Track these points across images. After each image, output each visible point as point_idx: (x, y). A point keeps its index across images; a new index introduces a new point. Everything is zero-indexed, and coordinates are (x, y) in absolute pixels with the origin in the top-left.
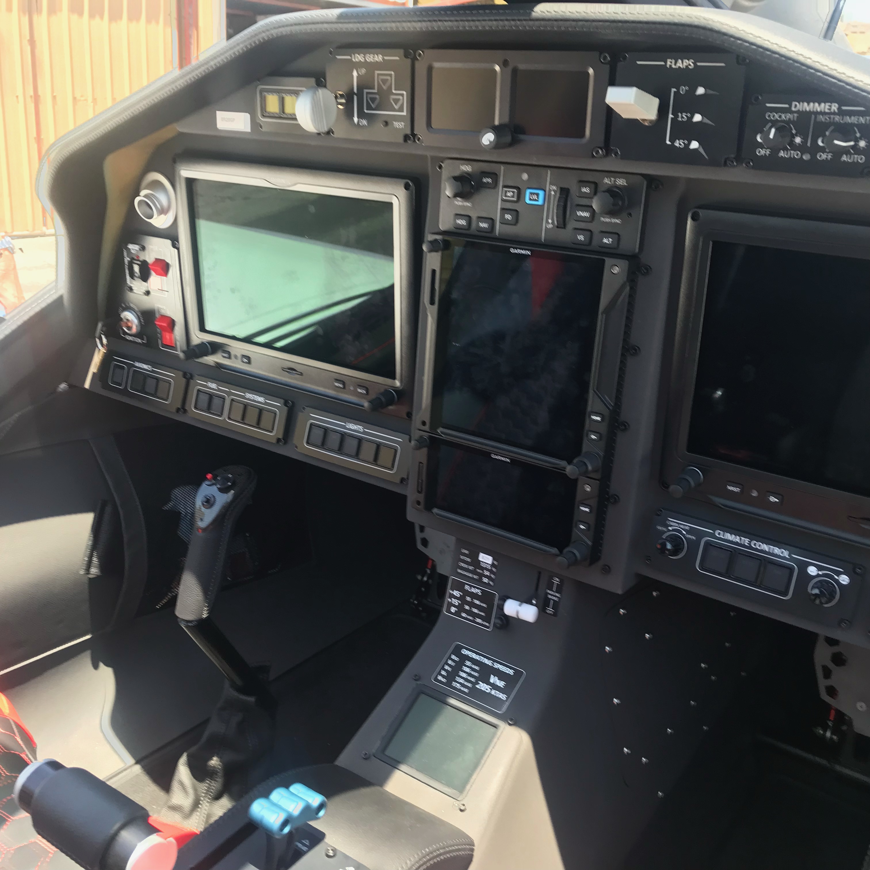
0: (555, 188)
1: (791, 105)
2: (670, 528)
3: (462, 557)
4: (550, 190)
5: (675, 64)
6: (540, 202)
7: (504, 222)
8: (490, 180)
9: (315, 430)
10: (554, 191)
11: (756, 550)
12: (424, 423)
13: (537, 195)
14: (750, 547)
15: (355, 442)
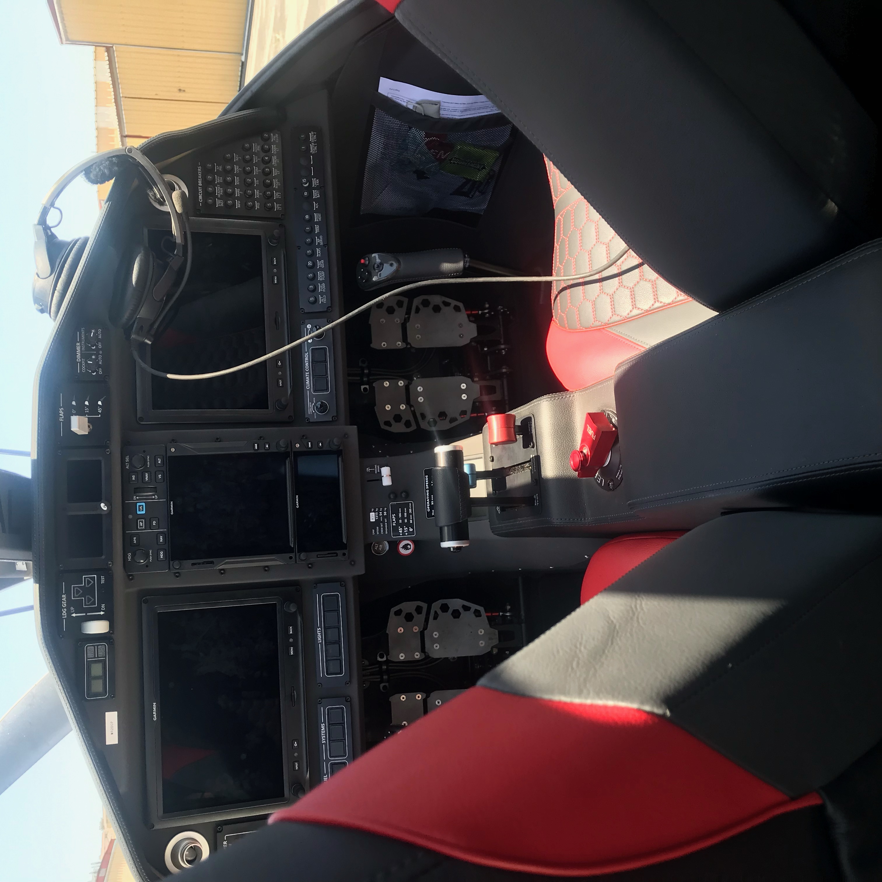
0: (135, 497)
1: (79, 362)
2: (314, 412)
3: (378, 533)
4: (137, 500)
5: (62, 417)
6: (144, 504)
7: (158, 526)
8: (135, 538)
9: (331, 670)
10: (136, 497)
11: (309, 368)
12: (291, 558)
13: (139, 506)
14: (309, 371)
15: (329, 631)
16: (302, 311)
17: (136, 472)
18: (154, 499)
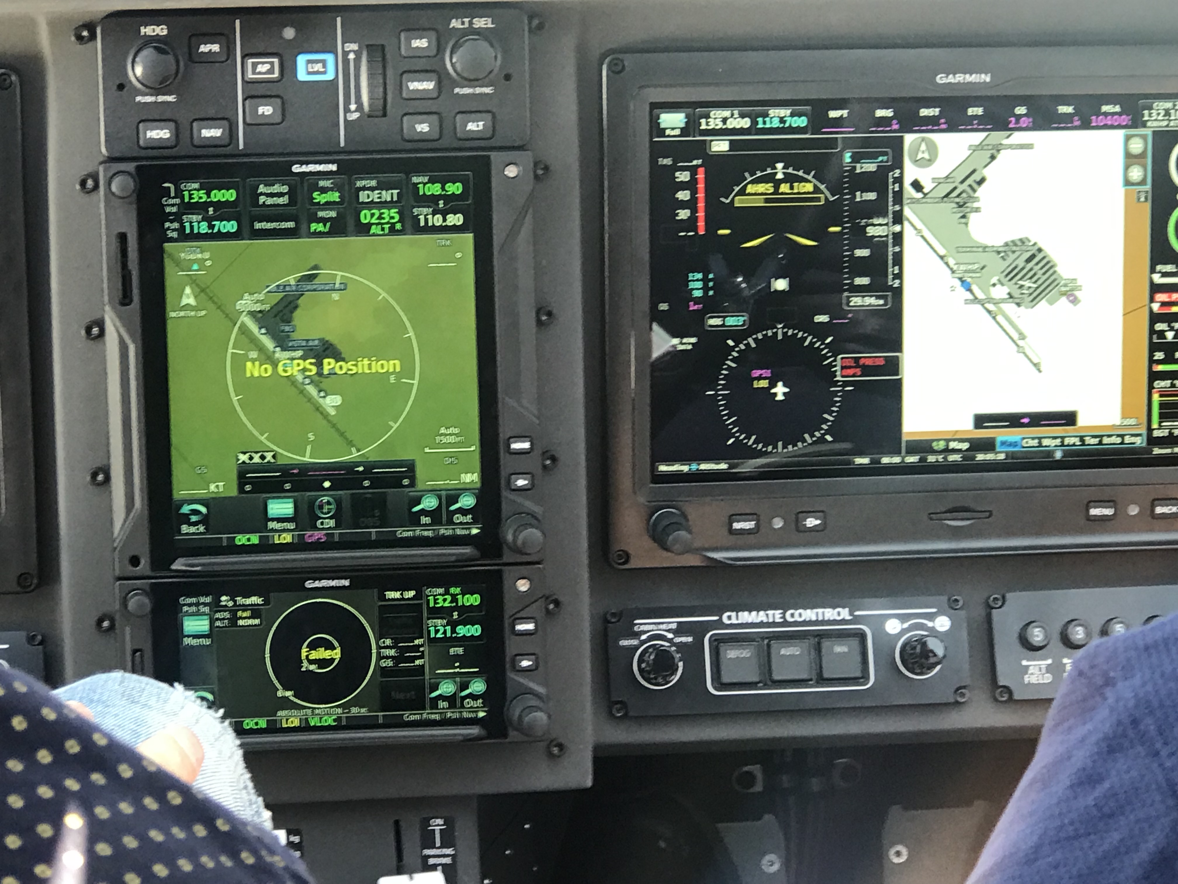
0: (355, 47)
2: (644, 637)
4: (345, 54)
6: (330, 76)
7: (255, 123)
8: (216, 48)
10: (354, 52)
11: (796, 624)
12: (135, 561)
13: (324, 62)
14: (785, 623)
16: (996, 599)
17: (438, 50)
18: (347, 110)
